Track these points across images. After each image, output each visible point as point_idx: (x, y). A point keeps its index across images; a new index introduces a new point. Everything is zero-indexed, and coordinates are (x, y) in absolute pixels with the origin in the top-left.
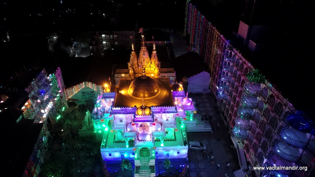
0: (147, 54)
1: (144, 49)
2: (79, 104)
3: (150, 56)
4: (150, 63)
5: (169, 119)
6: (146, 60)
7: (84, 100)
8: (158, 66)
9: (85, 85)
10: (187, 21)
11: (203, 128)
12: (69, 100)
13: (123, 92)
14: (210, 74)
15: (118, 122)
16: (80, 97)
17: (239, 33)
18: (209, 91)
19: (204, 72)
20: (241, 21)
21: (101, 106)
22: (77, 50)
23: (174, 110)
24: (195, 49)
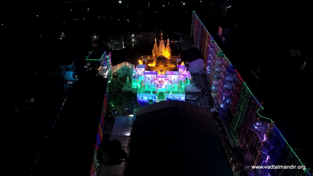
0: (164, 45)
1: (162, 41)
2: (119, 76)
3: (166, 46)
4: (165, 51)
5: (175, 79)
6: (163, 48)
7: (123, 74)
8: (170, 52)
9: (125, 64)
10: (193, 27)
11: (196, 90)
12: (114, 73)
13: (150, 65)
14: (204, 61)
15: (147, 80)
16: (121, 72)
17: (219, 33)
18: (203, 72)
19: (200, 59)
20: (220, 27)
21: (137, 73)
22: (112, 46)
23: (178, 74)
24: (196, 46)
